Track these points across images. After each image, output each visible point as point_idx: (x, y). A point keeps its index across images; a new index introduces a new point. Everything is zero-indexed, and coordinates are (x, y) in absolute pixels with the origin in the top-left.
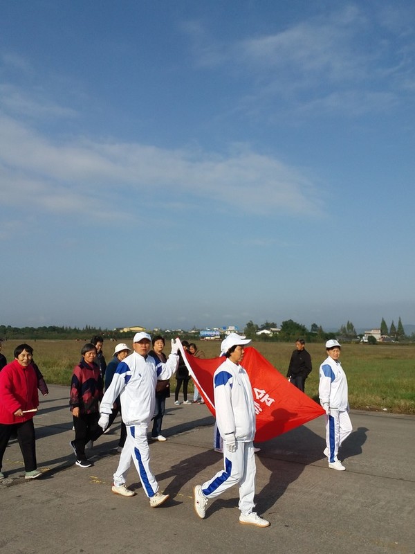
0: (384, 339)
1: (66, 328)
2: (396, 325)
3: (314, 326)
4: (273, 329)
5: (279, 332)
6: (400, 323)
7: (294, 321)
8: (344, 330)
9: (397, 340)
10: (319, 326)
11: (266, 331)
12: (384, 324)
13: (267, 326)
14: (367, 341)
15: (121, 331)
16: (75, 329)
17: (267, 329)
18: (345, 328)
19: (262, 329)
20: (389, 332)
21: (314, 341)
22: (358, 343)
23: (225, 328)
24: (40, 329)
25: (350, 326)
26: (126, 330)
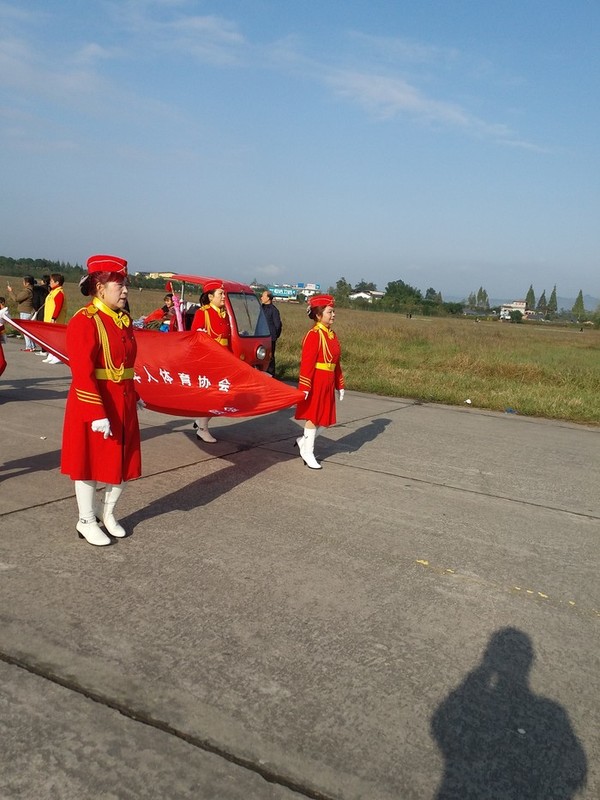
0: (530, 316)
1: (63, 264)
2: (548, 297)
3: (431, 291)
4: (374, 293)
5: (382, 297)
6: (554, 294)
7: (406, 283)
8: (472, 300)
9: (547, 318)
10: (437, 292)
11: (363, 295)
12: (531, 294)
13: (363, 288)
14: (509, 317)
15: (147, 277)
16: (77, 267)
17: (365, 292)
18: (474, 298)
19: (358, 292)
20: (536, 305)
21: (434, 314)
22: (496, 320)
23: (301, 285)
24: (22, 261)
25: (482, 295)
26: (154, 276)
